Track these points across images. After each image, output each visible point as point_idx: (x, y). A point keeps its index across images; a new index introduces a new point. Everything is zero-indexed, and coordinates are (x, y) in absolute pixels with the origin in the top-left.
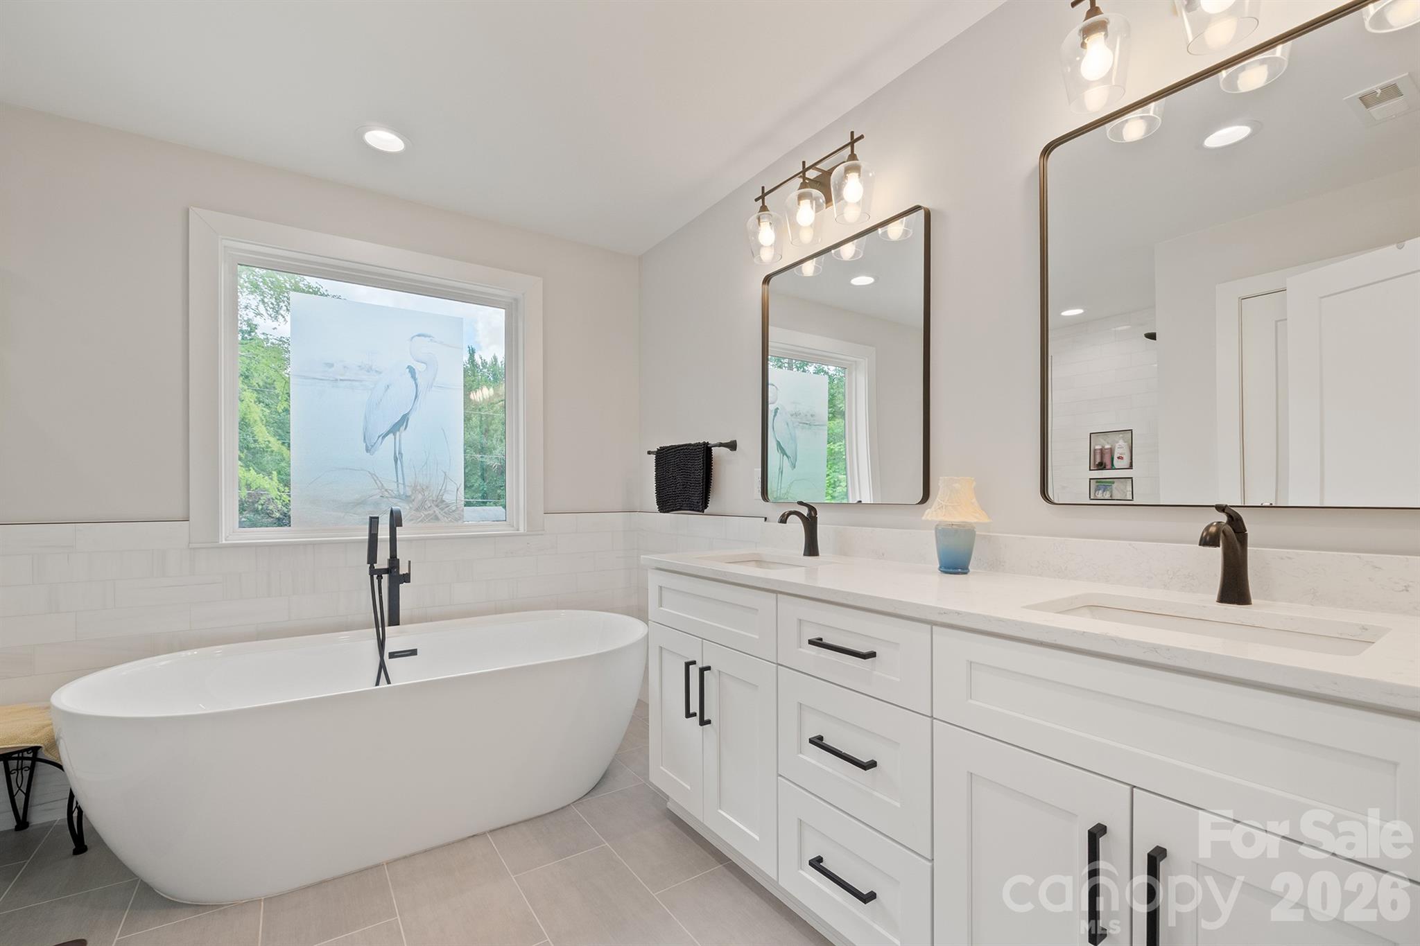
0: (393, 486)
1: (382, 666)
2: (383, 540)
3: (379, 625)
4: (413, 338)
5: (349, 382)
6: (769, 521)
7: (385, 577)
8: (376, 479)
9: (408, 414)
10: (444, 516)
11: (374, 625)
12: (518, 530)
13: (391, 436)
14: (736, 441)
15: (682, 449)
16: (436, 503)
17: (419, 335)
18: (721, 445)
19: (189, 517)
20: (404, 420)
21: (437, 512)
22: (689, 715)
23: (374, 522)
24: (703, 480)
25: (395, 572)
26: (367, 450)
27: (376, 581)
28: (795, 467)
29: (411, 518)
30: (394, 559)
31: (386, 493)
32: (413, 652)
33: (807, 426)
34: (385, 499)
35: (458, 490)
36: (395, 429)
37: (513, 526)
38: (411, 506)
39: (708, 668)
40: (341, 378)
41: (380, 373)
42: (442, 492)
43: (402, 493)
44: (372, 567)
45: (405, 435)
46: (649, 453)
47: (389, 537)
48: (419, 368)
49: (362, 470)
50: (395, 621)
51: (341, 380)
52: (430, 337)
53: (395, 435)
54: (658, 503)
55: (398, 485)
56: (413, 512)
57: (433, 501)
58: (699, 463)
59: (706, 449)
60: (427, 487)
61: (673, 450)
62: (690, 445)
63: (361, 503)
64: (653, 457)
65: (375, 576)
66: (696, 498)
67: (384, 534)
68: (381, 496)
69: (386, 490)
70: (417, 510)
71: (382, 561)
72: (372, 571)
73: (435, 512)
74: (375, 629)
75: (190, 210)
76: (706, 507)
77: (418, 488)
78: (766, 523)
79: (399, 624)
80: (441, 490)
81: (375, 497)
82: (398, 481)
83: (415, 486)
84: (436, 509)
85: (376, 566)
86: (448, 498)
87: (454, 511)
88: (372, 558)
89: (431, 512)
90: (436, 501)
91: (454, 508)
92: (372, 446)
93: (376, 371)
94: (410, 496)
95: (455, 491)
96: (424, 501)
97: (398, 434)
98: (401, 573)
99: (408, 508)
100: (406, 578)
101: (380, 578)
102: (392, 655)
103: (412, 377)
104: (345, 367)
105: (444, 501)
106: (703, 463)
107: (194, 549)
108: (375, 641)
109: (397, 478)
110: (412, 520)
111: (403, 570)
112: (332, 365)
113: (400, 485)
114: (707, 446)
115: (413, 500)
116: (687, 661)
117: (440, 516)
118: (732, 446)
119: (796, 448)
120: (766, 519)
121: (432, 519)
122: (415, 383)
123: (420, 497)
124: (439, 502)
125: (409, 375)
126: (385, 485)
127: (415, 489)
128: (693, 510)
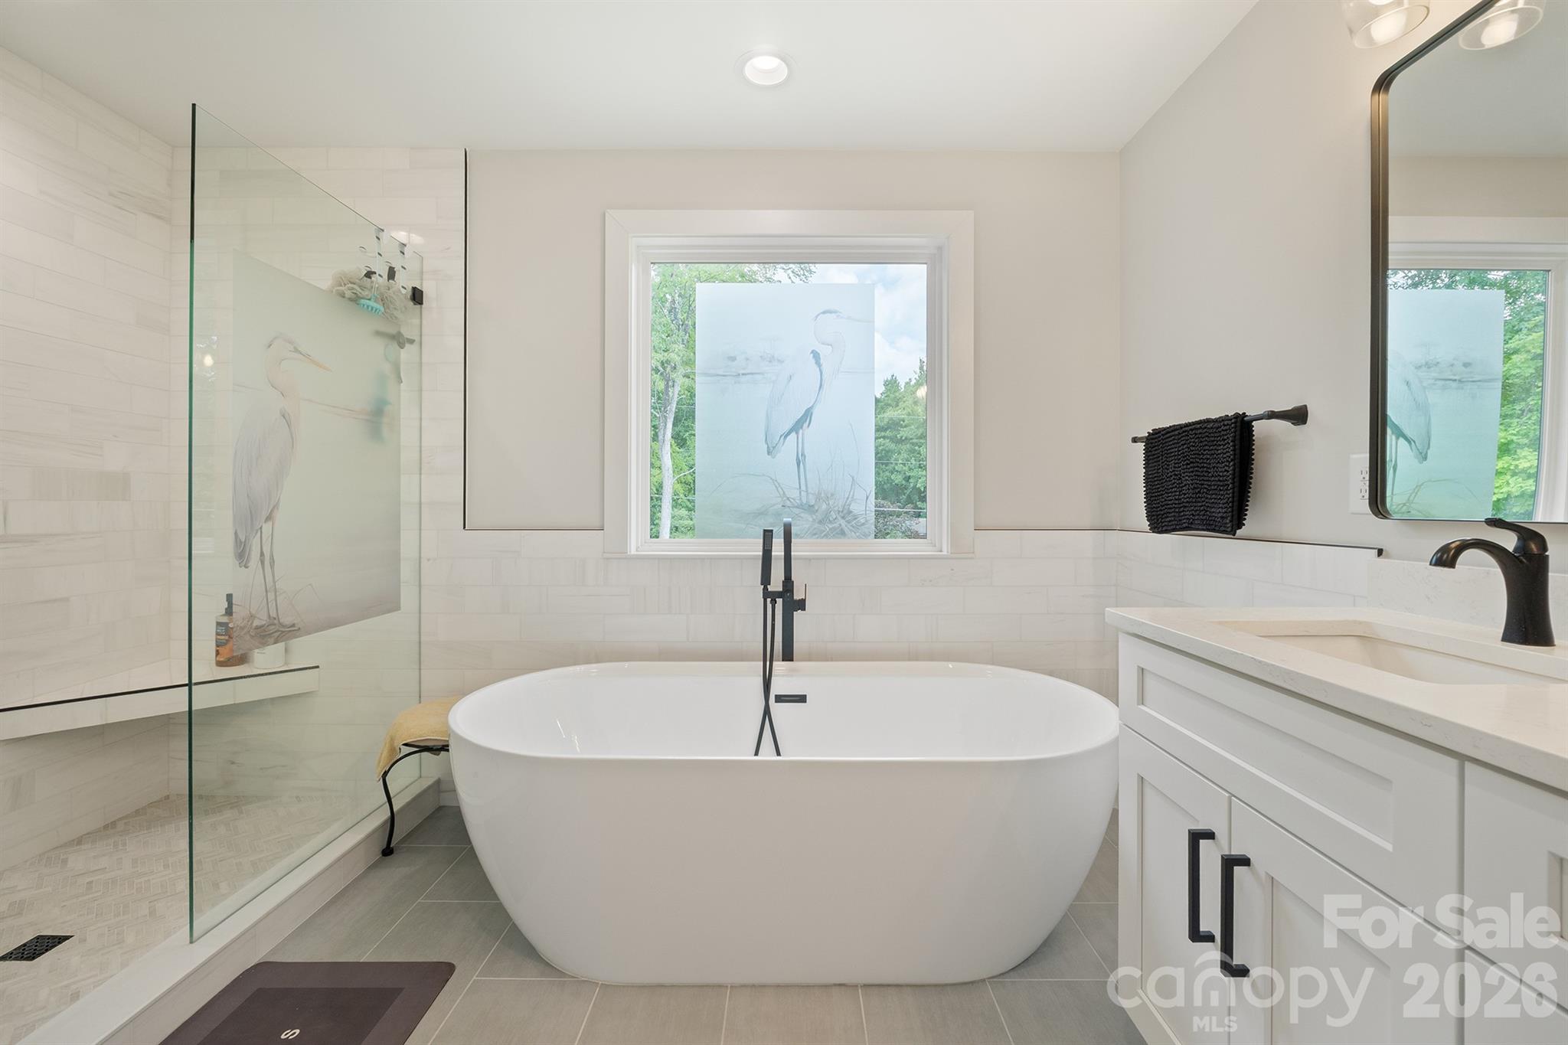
0: (795, 494)
1: (767, 712)
2: (778, 557)
3: (768, 658)
4: (817, 317)
5: (750, 376)
6: (1388, 557)
7: (779, 601)
8: (777, 484)
9: (811, 408)
10: (851, 530)
11: (762, 658)
12: (941, 551)
13: (793, 434)
14: (1306, 406)
15: (1192, 430)
16: (842, 515)
17: (824, 313)
18: (1272, 415)
19: (603, 527)
20: (808, 415)
21: (843, 525)
22: (1196, 935)
23: (768, 535)
24: (1233, 479)
25: (788, 597)
26: (769, 453)
27: (769, 606)
28: (1425, 458)
29: (814, 532)
30: (788, 581)
31: (788, 502)
32: (802, 699)
33: (1454, 385)
34: (787, 509)
35: (867, 498)
36: (797, 427)
37: (935, 546)
38: (815, 517)
39: (1245, 862)
40: (743, 372)
41: (783, 362)
42: (850, 499)
43: (805, 502)
44: (765, 589)
45: (809, 433)
46: (1135, 440)
47: (783, 553)
48: (824, 351)
49: (764, 475)
50: (788, 655)
51: (743, 374)
52: (835, 312)
53: (797, 433)
54: (1150, 517)
55: (800, 493)
56: (816, 525)
57: (839, 511)
58: (1227, 449)
59: (1241, 428)
60: (832, 495)
61: (1176, 432)
62: (1208, 421)
63: (761, 513)
64: (1141, 446)
65: (769, 600)
66: (1219, 511)
67: (778, 550)
68: (783, 506)
69: (788, 499)
70: (820, 522)
71: (776, 584)
72: (766, 594)
73: (840, 525)
74: (762, 663)
75: (607, 214)
76: (1240, 525)
77: (823, 495)
78: (1381, 560)
79: (792, 660)
80: (848, 498)
81: (775, 507)
82: (800, 488)
83: (819, 493)
84: (843, 522)
85: (770, 588)
86: (857, 508)
87: (863, 524)
88: (766, 579)
89: (836, 525)
90: (842, 511)
91: (863, 521)
92: (774, 448)
93: (779, 361)
94: (813, 506)
95: (865, 503)
96: (828, 512)
97: (801, 431)
98: (796, 597)
99: (811, 519)
100: (801, 605)
101: (774, 602)
102: (780, 699)
103: (816, 363)
104: (747, 359)
105: (851, 512)
106: (1234, 450)
107: (608, 559)
108: (760, 680)
109: (800, 484)
110: (815, 534)
111: (798, 596)
112: (733, 359)
113: (802, 493)
114: (1242, 421)
115: (817, 511)
116: (1194, 827)
117: (846, 529)
118: (1298, 416)
119: (1429, 424)
120: (1380, 552)
121: (837, 533)
122: (820, 370)
123: (824, 506)
124: (846, 513)
125: (813, 361)
126: (786, 493)
127: (818, 497)
128: (1213, 530)
